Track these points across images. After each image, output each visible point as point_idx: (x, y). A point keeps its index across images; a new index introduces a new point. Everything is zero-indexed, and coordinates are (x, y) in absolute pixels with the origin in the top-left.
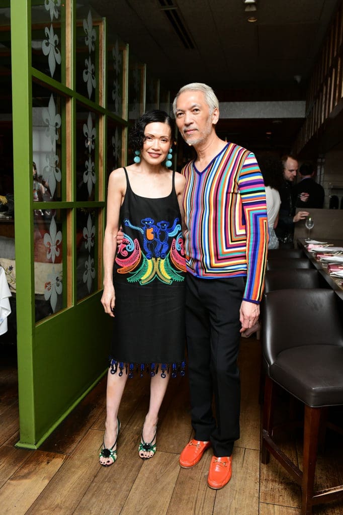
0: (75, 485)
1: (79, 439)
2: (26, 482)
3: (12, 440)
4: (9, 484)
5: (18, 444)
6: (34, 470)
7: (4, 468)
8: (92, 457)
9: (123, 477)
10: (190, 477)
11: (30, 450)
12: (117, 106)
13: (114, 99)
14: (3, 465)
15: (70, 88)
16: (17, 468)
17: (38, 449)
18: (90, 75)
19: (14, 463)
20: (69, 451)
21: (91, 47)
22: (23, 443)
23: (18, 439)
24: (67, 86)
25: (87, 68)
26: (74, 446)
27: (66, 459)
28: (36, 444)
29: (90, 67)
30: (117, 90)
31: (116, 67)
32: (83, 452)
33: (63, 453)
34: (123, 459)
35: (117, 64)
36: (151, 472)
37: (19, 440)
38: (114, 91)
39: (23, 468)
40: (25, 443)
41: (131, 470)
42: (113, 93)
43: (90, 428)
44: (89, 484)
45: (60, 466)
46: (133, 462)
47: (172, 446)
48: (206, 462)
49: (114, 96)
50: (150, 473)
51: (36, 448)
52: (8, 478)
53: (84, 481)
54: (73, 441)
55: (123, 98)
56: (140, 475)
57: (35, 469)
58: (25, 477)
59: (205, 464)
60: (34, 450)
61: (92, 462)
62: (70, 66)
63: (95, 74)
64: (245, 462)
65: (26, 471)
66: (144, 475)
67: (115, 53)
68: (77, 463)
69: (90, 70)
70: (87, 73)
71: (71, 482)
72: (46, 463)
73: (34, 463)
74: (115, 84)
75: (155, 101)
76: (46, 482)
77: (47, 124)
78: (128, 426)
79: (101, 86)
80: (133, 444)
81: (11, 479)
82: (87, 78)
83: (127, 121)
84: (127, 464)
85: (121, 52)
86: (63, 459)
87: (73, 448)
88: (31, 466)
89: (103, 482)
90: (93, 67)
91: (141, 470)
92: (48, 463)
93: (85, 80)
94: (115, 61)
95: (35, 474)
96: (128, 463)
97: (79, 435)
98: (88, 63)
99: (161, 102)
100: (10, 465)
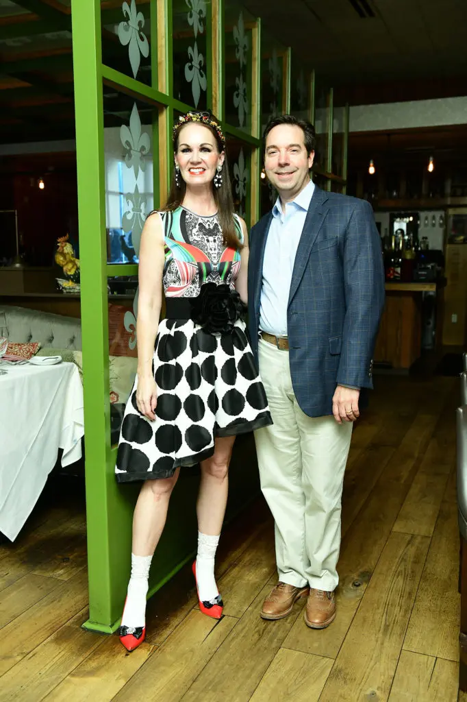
0: (162, 692)
1: (175, 622)
2: (93, 681)
3: (80, 618)
4: (69, 682)
5: (87, 625)
6: (105, 665)
7: (63, 659)
8: (192, 651)
9: (237, 685)
10: (341, 696)
11: (103, 634)
12: (241, 117)
13: (236, 106)
14: (63, 653)
15: (164, 93)
16: (81, 659)
17: (114, 633)
18: (196, 71)
19: (79, 651)
20: (159, 639)
21: (197, 28)
22: (93, 623)
23: (86, 617)
24: (160, 90)
25: (191, 61)
26: (167, 632)
27: (154, 651)
28: (111, 626)
29: (197, 59)
30: (241, 91)
31: (240, 56)
32: (179, 642)
33: (149, 643)
34: (238, 658)
35: (241, 50)
36: (280, 681)
37: (89, 618)
38: (236, 93)
39: (90, 659)
40: (97, 623)
41: (248, 677)
42: (235, 97)
43: (193, 608)
44: (184, 691)
45: (144, 660)
46: (253, 663)
47: (316, 645)
48: (369, 673)
49: (238, 101)
50: (278, 683)
51: (112, 632)
52: (67, 674)
53: (176, 686)
54: (167, 625)
55: (253, 103)
56: (262, 685)
57: (108, 662)
58: (92, 673)
59: (368, 676)
60: (109, 634)
61: (192, 659)
62: (164, 59)
63: (205, 69)
64: (434, 679)
65: (93, 664)
66: (268, 685)
67: (238, 33)
68: (170, 658)
69: (196, 63)
70: (191, 68)
71: (158, 686)
72: (124, 655)
73: (107, 653)
74: (239, 82)
75: (307, 107)
76: (122, 683)
77: (128, 148)
78: (250, 608)
79: (216, 87)
80: (256, 636)
81: (72, 674)
82: (191, 75)
83: (258, 138)
84: (244, 665)
85: (248, 32)
86: (149, 650)
87: (166, 636)
88: (103, 658)
89: (205, 690)
90: (201, 58)
91: (265, 677)
92: (127, 655)
93: (188, 79)
94: (237, 46)
95: (107, 670)
96: (246, 665)
97: (176, 616)
98: (193, 52)
99: (317, 106)
100: (73, 653)
